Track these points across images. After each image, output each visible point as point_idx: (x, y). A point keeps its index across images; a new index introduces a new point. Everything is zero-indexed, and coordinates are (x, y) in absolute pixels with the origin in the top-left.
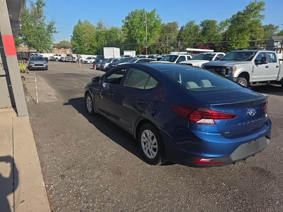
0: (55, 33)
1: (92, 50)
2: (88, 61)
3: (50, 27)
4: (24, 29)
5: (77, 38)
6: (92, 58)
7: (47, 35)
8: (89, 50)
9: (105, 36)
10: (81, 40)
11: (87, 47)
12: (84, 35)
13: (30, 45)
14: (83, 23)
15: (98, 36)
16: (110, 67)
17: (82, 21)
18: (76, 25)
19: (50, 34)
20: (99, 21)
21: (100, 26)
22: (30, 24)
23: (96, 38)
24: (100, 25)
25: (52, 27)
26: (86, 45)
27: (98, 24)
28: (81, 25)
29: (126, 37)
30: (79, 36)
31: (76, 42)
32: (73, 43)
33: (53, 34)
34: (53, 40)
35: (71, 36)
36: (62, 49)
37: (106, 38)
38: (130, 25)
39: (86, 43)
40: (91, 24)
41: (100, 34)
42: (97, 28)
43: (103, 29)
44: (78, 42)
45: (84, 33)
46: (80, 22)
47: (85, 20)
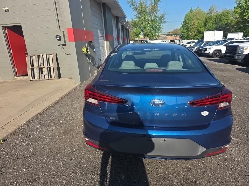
0: (165, 23)
1: (198, 35)
2: (187, 46)
3: (161, 18)
4: (143, 22)
5: (185, 25)
6: (192, 43)
7: (159, 25)
8: (196, 35)
9: (214, 20)
10: (190, 27)
11: (194, 32)
12: (193, 22)
13: (145, 35)
14: (194, 10)
15: (206, 21)
16: (198, 50)
17: (194, 9)
18: (187, 13)
19: (161, 24)
20: (210, 7)
21: (211, 12)
22: (147, 18)
23: (204, 23)
24: (211, 10)
25: (162, 18)
26: (193, 30)
27: (210, 9)
28: (192, 13)
29: (237, 18)
30: (188, 23)
31: (184, 28)
32: (182, 30)
33: (163, 24)
34: (162, 29)
35: (182, 24)
36: (174, 36)
37: (215, 22)
38: (243, 6)
39: (193, 29)
40: (202, 10)
41: (209, 18)
42: (208, 13)
43: (214, 13)
44: (186, 29)
45: (193, 20)
46: (191, 10)
47: (197, 8)
